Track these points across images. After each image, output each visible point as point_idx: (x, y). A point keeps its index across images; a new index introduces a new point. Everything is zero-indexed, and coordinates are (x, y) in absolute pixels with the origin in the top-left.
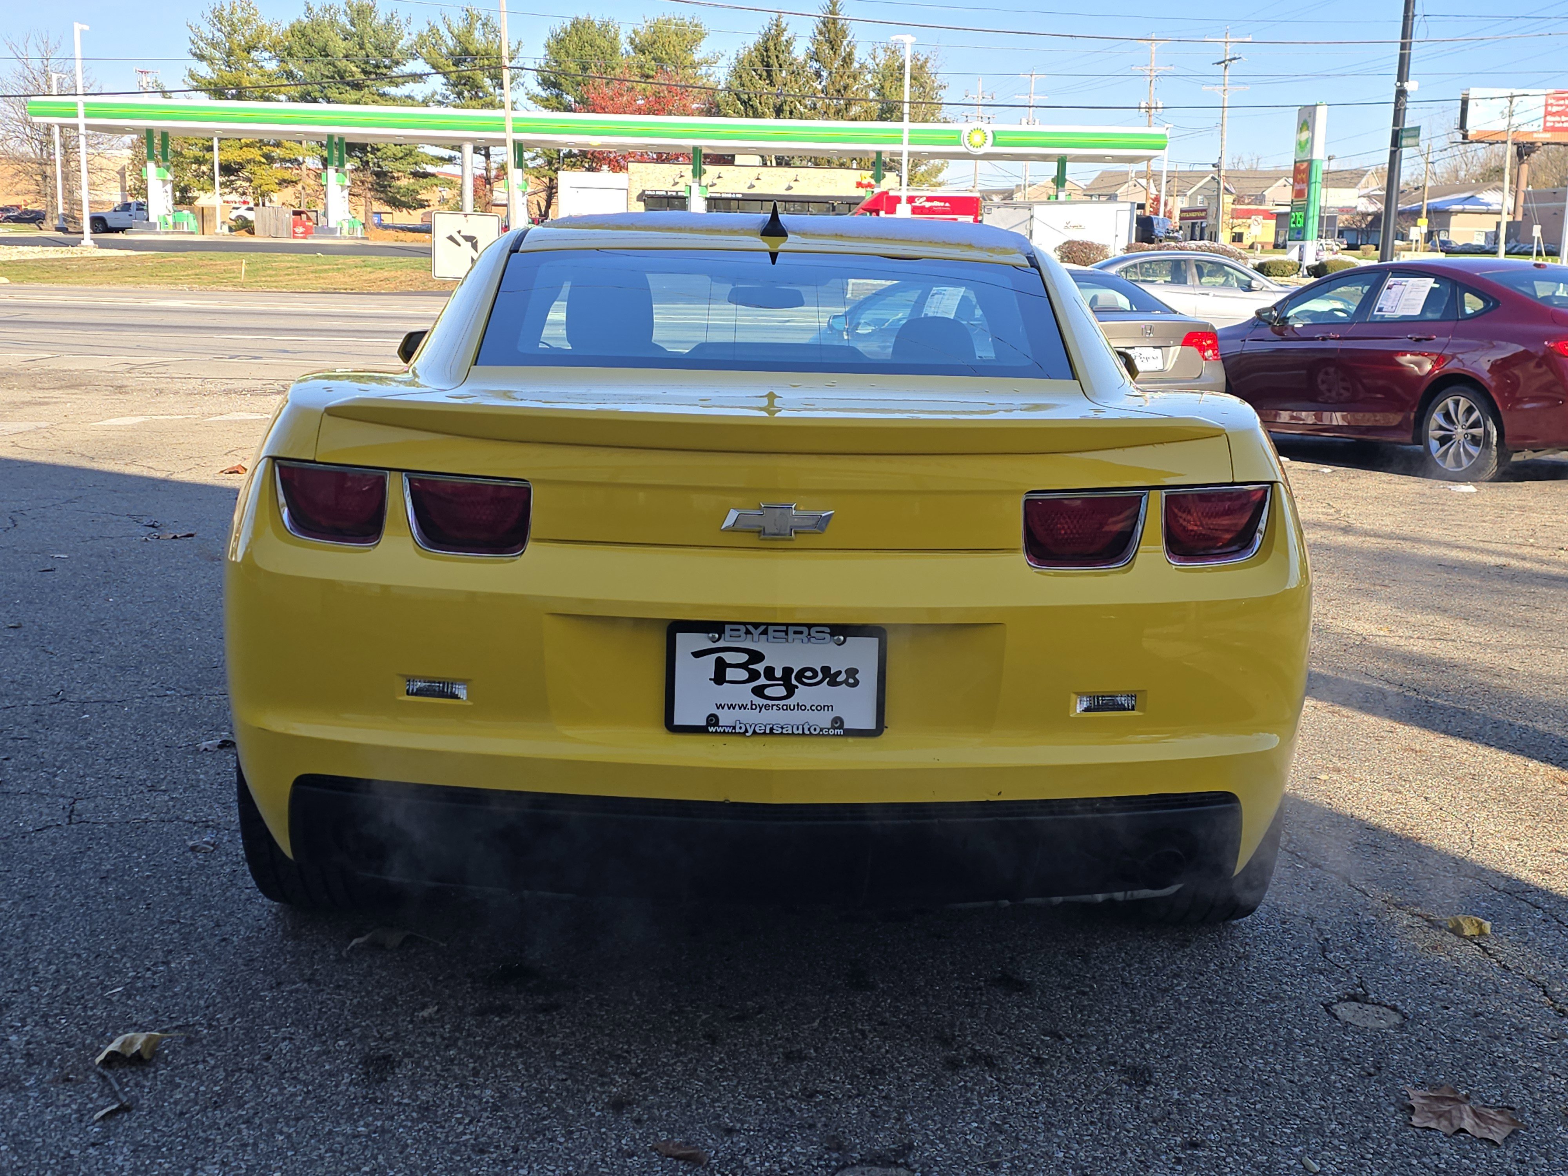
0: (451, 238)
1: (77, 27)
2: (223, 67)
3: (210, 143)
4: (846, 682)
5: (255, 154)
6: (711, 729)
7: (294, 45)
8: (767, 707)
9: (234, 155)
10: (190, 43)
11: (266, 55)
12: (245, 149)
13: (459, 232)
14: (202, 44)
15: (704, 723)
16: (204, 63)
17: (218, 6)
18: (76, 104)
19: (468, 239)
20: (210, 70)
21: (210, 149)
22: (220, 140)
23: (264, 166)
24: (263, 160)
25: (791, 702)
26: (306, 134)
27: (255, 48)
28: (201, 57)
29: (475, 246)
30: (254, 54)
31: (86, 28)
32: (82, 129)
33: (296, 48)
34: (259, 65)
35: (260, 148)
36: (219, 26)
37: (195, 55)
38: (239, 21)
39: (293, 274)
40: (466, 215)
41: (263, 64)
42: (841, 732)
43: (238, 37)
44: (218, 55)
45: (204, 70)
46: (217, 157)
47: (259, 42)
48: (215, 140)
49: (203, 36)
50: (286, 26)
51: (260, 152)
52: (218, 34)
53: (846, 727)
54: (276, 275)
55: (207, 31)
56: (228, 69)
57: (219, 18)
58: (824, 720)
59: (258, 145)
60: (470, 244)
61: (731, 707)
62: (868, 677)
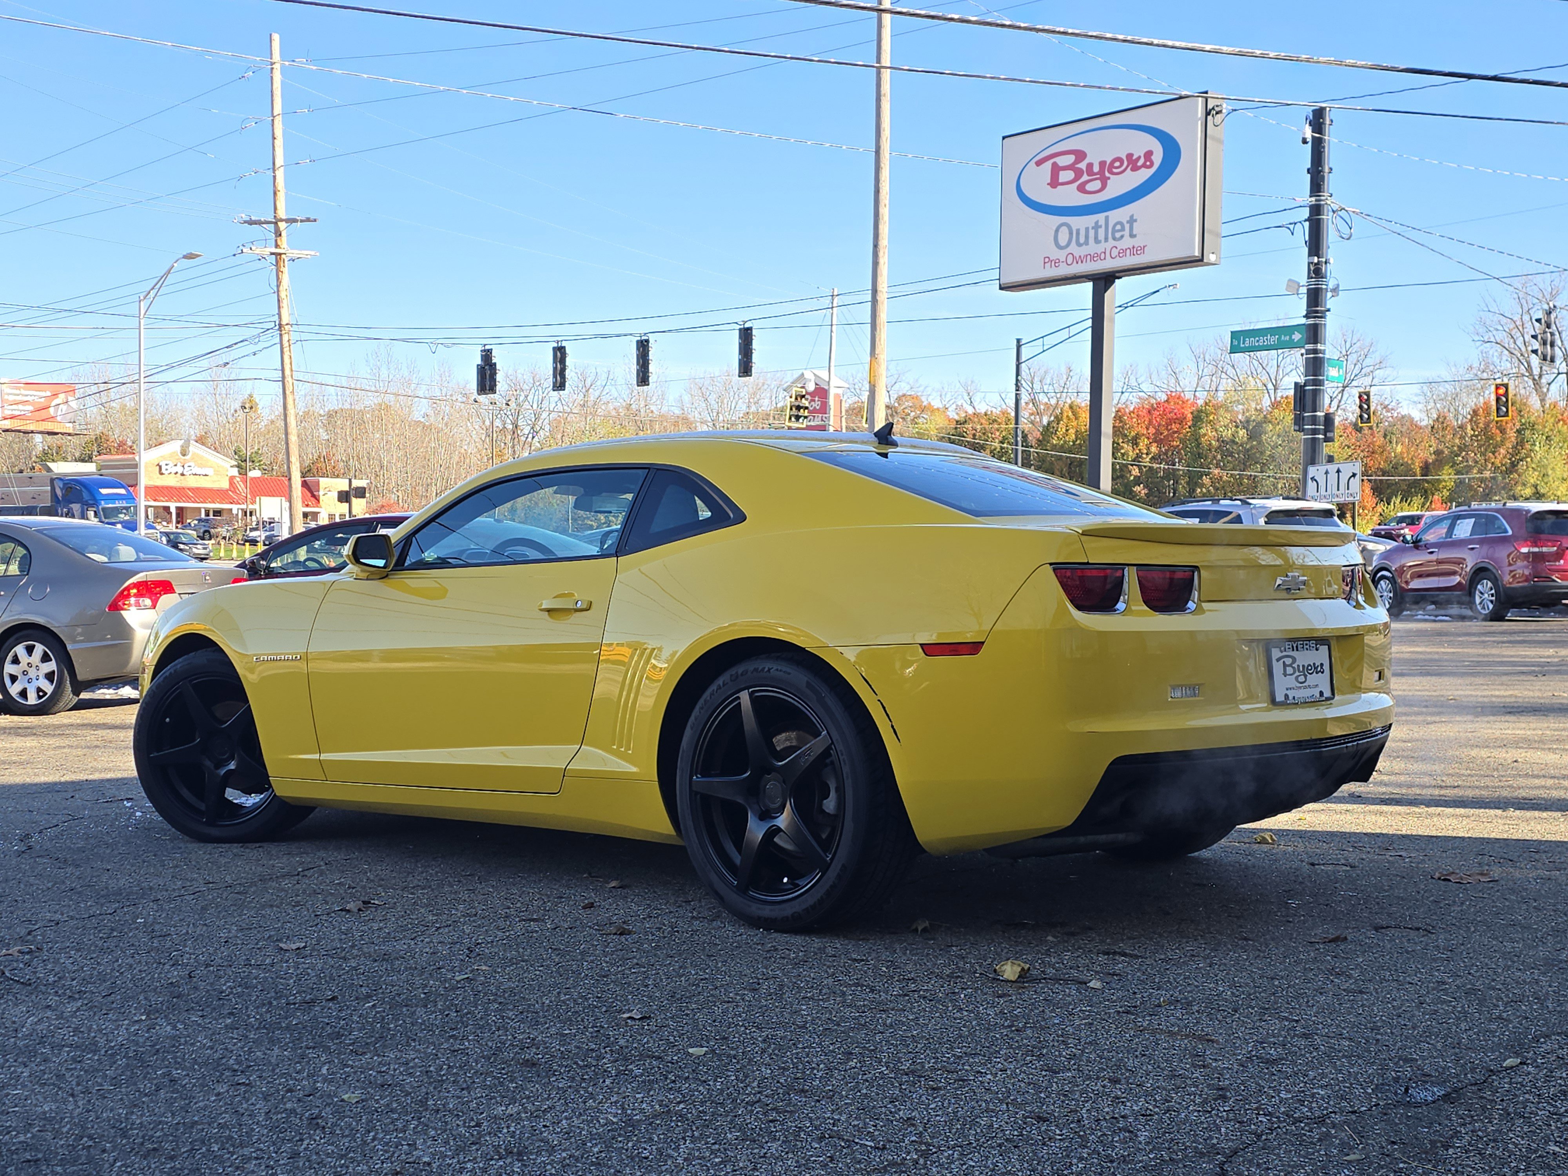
6: (1286, 702)
15: (1283, 700)
61: (1290, 689)
62: (1326, 668)
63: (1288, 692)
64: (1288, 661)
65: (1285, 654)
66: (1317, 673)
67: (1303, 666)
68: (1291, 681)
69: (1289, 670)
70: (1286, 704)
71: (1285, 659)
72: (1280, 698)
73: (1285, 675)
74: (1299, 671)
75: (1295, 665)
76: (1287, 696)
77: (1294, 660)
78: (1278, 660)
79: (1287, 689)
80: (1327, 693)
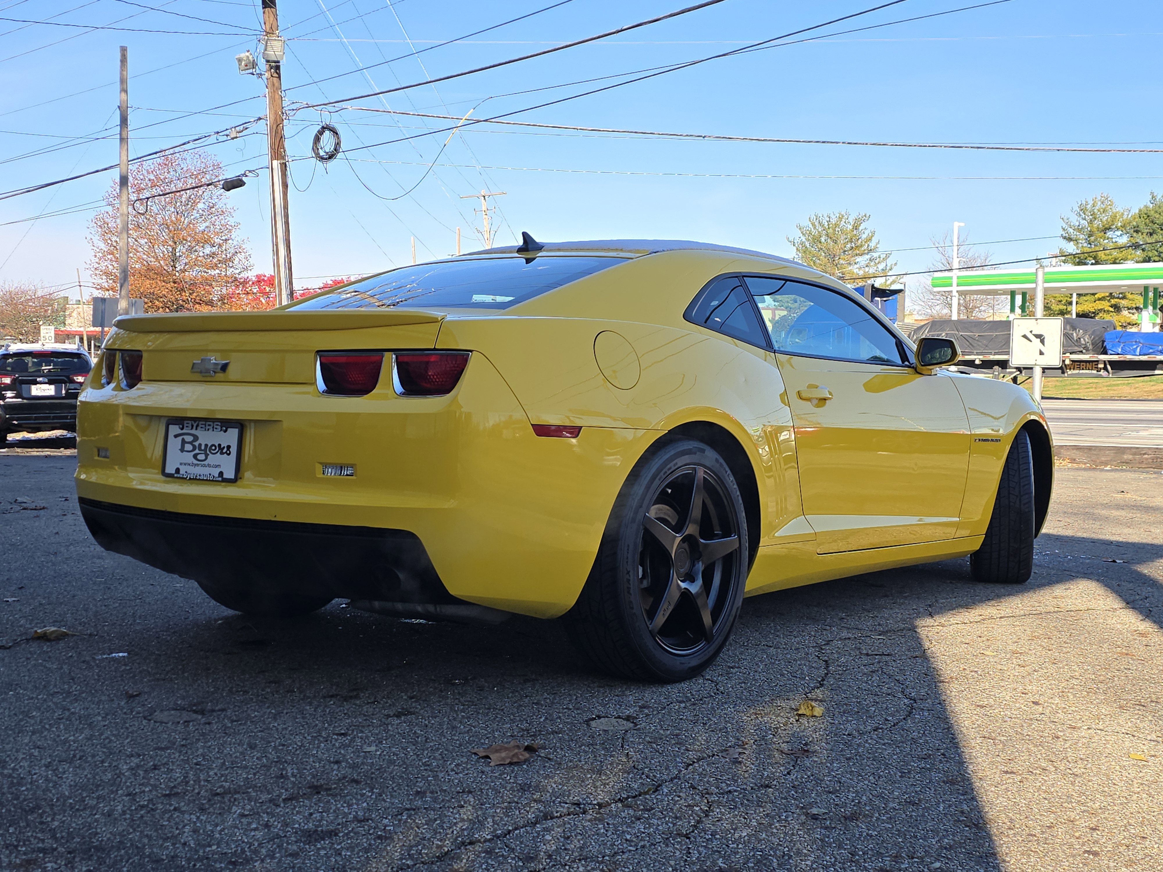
0: (1025, 336)
1: (956, 225)
2: (1085, 245)
3: (1070, 300)
4: (226, 452)
5: (1105, 305)
6: (176, 475)
7: (1140, 224)
8: (198, 465)
9: (1088, 307)
10: (1062, 230)
11: (1119, 233)
12: (1097, 302)
13: (1031, 332)
14: (1071, 230)
15: (174, 472)
16: (1072, 243)
17: (1084, 203)
18: (951, 278)
19: (1038, 336)
20: (1075, 248)
21: (1071, 303)
22: (1079, 295)
23: (1112, 314)
24: (1112, 309)
25: (205, 463)
26: (1129, 286)
27: (1109, 229)
28: (1070, 239)
29: (1042, 342)
30: (1109, 234)
31: (962, 224)
32: (955, 293)
33: (1142, 227)
34: (1114, 240)
35: (1109, 301)
36: (1084, 216)
37: (1065, 238)
38: (1099, 210)
39: (1092, 388)
40: (1037, 319)
41: (1117, 240)
42: (220, 479)
43: (1096, 223)
44: (1082, 236)
45: (1071, 248)
46: (1074, 309)
47: (1113, 224)
48: (1075, 295)
49: (1072, 224)
50: (1135, 211)
51: (1109, 304)
52: (1083, 222)
53: (225, 476)
54: (1078, 389)
55: (1075, 220)
56: (1089, 246)
57: (1083, 210)
58: (215, 472)
59: (1108, 298)
60: (1039, 340)
61: (185, 464)
62: (234, 450)
63: (181, 467)
64: (189, 439)
65: (184, 431)
66: (222, 453)
67: (206, 445)
68: (189, 457)
69: (188, 447)
70: (175, 477)
71: (185, 437)
72: (170, 469)
73: (182, 450)
74: (200, 449)
75: (196, 444)
76: (178, 470)
77: (196, 438)
78: (176, 436)
79: (181, 464)
80: (230, 474)
